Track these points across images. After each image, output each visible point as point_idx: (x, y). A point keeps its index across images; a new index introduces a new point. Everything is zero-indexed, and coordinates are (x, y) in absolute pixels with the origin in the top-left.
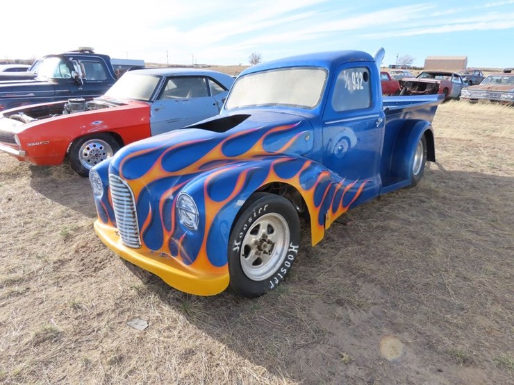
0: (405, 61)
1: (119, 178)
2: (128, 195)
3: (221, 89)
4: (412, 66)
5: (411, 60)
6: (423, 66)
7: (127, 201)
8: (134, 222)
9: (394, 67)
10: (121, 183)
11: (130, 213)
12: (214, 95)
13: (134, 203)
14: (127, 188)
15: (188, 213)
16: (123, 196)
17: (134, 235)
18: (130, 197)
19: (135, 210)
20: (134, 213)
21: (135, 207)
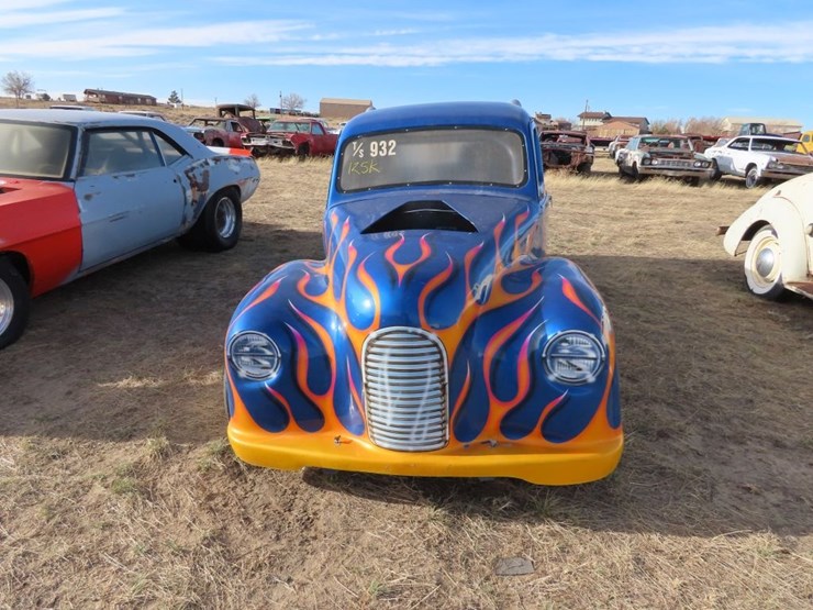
0: (292, 104)
1: (420, 331)
2: (437, 357)
3: (176, 153)
4: (303, 111)
5: (301, 103)
6: (318, 112)
7: (434, 369)
8: (441, 403)
9: (278, 111)
10: (424, 338)
11: (436, 389)
12: (169, 164)
13: (446, 369)
14: (436, 345)
15: (574, 362)
16: (425, 362)
17: (439, 426)
18: (441, 360)
19: (447, 381)
20: (443, 388)
21: (446, 376)
